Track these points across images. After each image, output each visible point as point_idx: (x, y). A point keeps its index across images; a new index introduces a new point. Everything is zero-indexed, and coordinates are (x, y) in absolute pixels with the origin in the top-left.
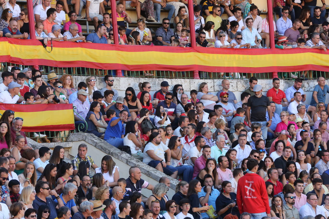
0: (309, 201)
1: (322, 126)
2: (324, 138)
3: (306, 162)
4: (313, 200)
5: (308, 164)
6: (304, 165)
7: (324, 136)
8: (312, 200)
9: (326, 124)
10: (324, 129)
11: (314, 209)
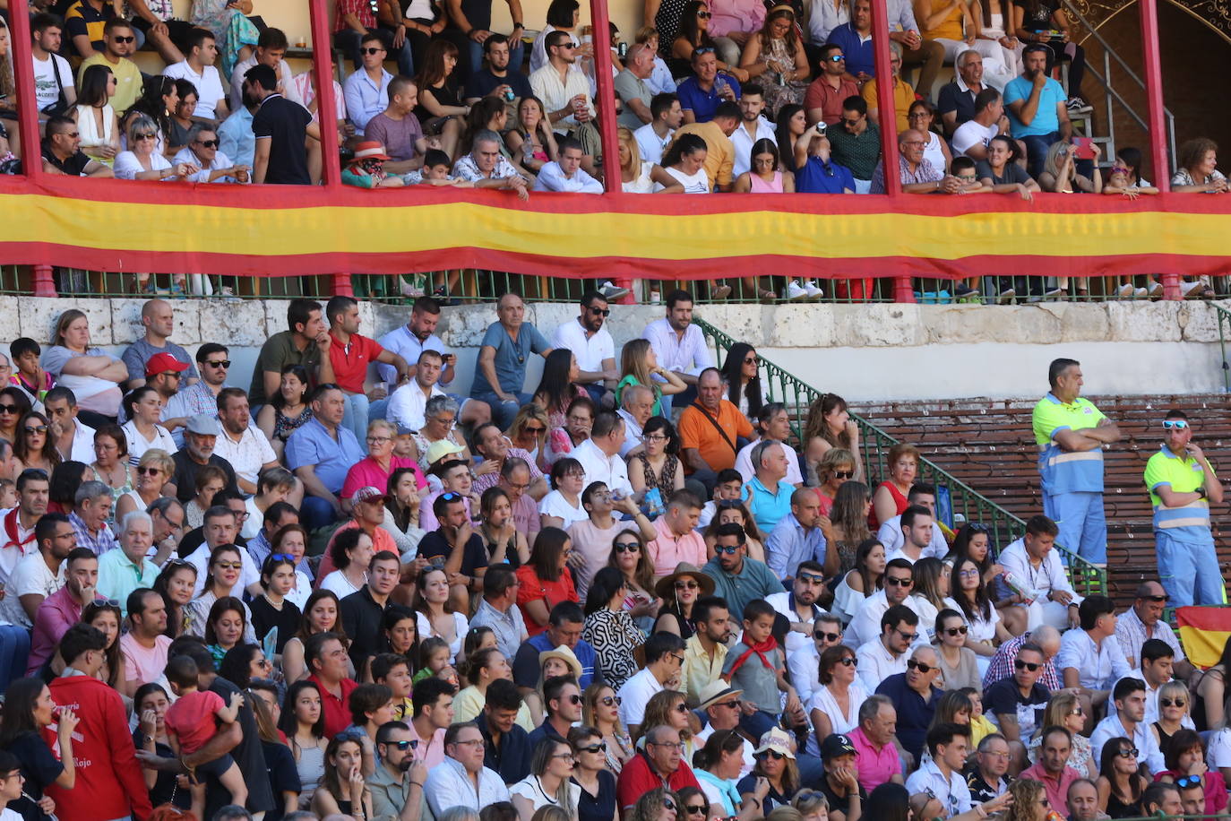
0: (456, 749)
1: (512, 474)
2: (519, 519)
3: (449, 608)
4: (469, 743)
5: (457, 614)
6: (442, 619)
7: (519, 513)
8: (464, 746)
9: (525, 467)
10: (519, 486)
11: (471, 778)
